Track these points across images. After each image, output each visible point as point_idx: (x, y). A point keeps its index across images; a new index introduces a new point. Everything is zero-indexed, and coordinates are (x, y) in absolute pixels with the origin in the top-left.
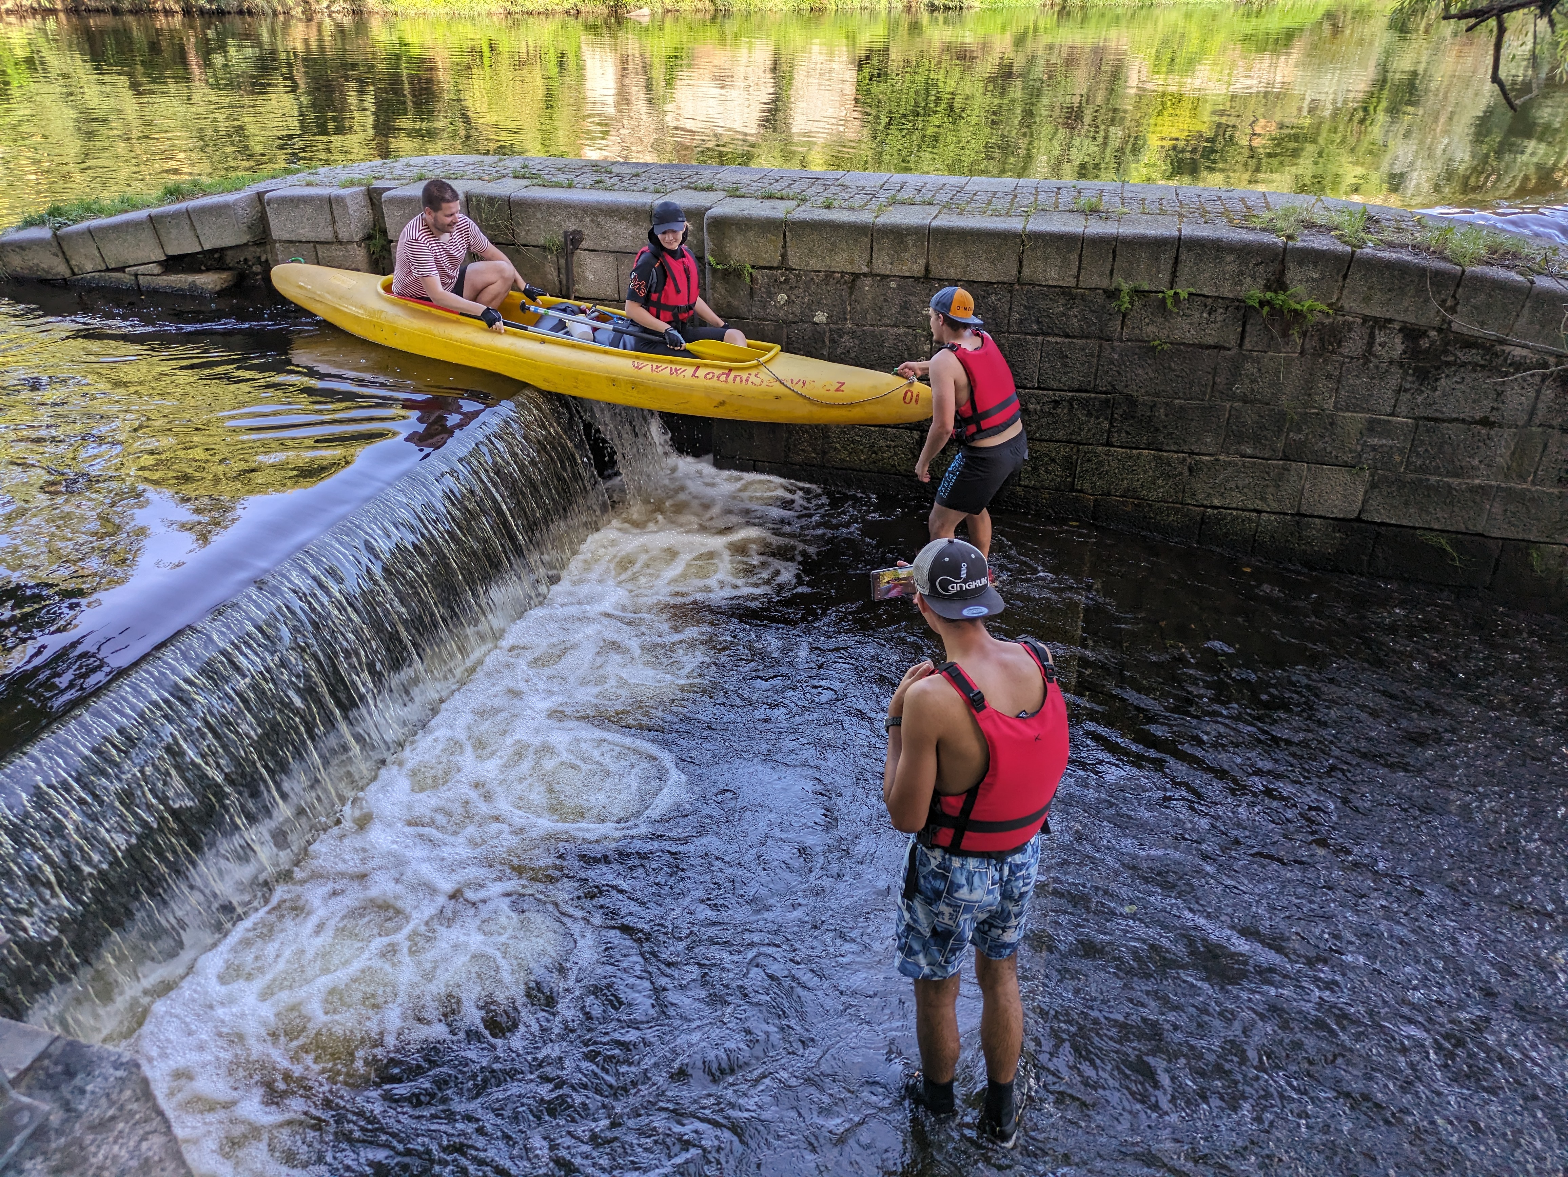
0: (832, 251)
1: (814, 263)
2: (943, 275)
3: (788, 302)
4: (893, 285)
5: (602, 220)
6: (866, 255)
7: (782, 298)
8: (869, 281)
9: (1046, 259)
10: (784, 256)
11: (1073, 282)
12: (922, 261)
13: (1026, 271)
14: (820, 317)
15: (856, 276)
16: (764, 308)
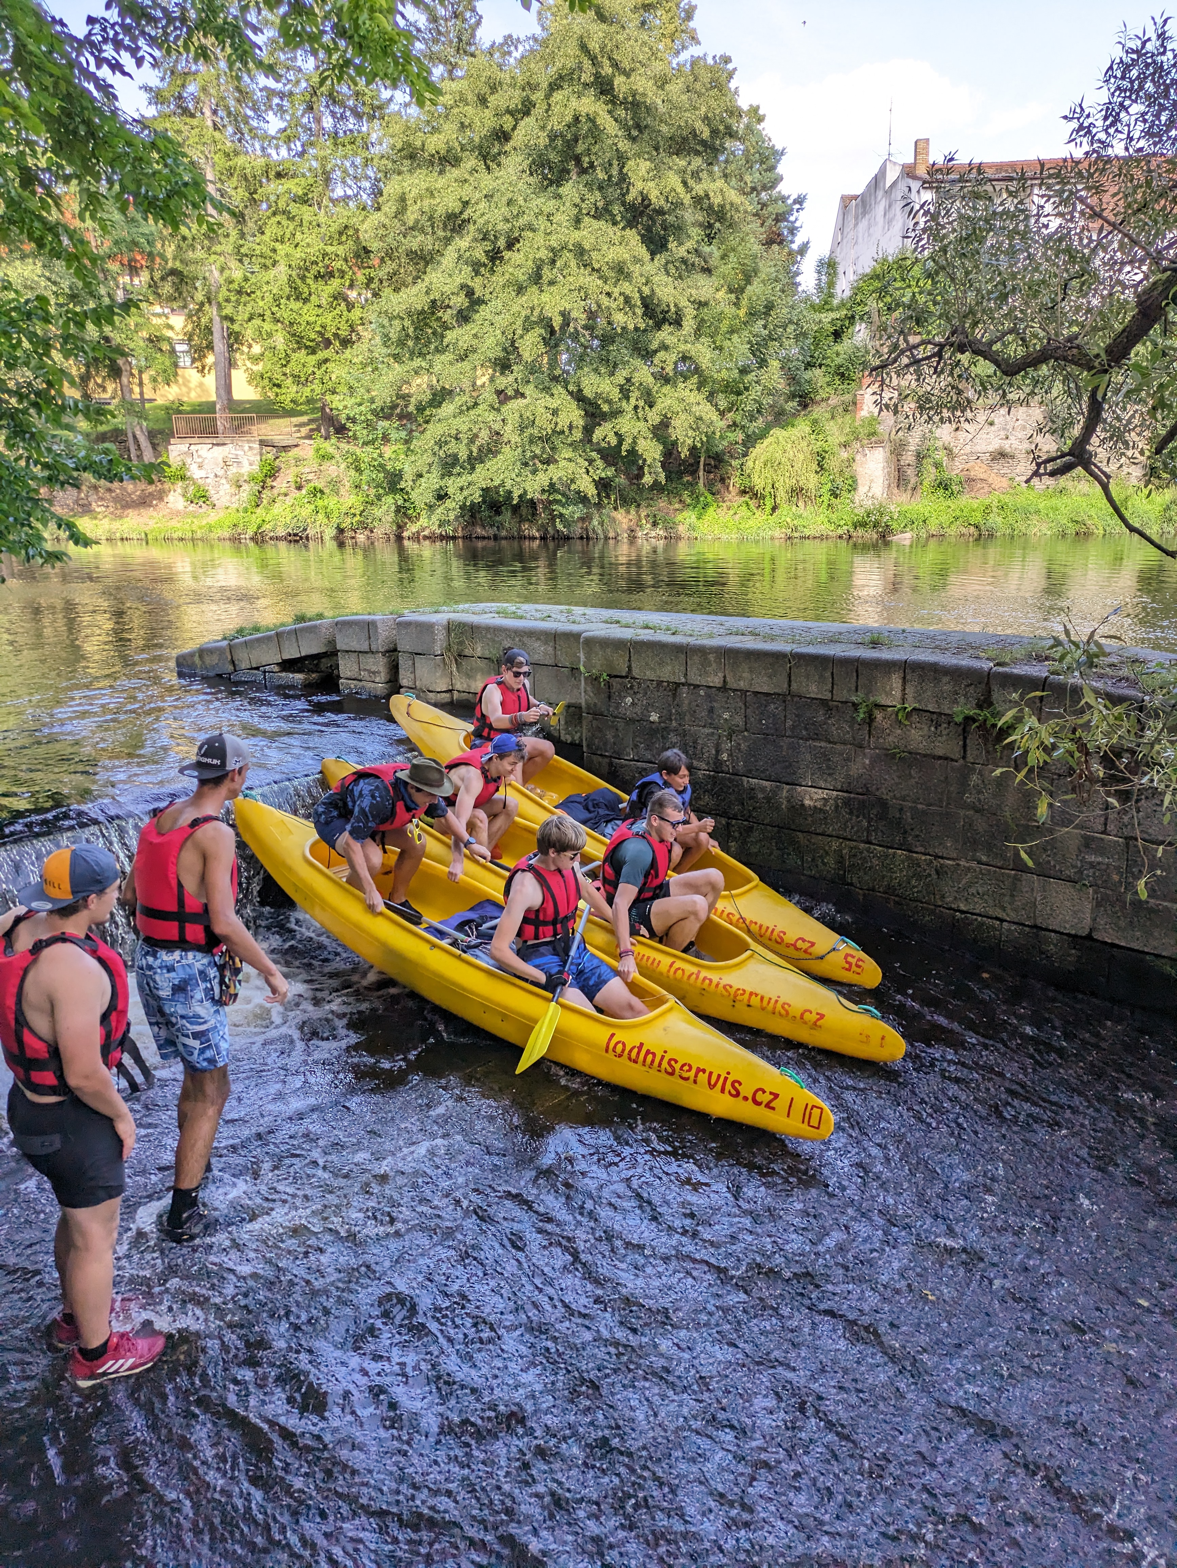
0: (661, 664)
1: (649, 675)
2: (735, 686)
3: (633, 704)
4: (702, 693)
5: (525, 639)
6: (683, 668)
7: (629, 700)
8: (685, 689)
9: (807, 677)
10: (630, 667)
11: (828, 696)
12: (721, 675)
13: (794, 686)
14: (654, 717)
15: (678, 685)
16: (617, 708)
